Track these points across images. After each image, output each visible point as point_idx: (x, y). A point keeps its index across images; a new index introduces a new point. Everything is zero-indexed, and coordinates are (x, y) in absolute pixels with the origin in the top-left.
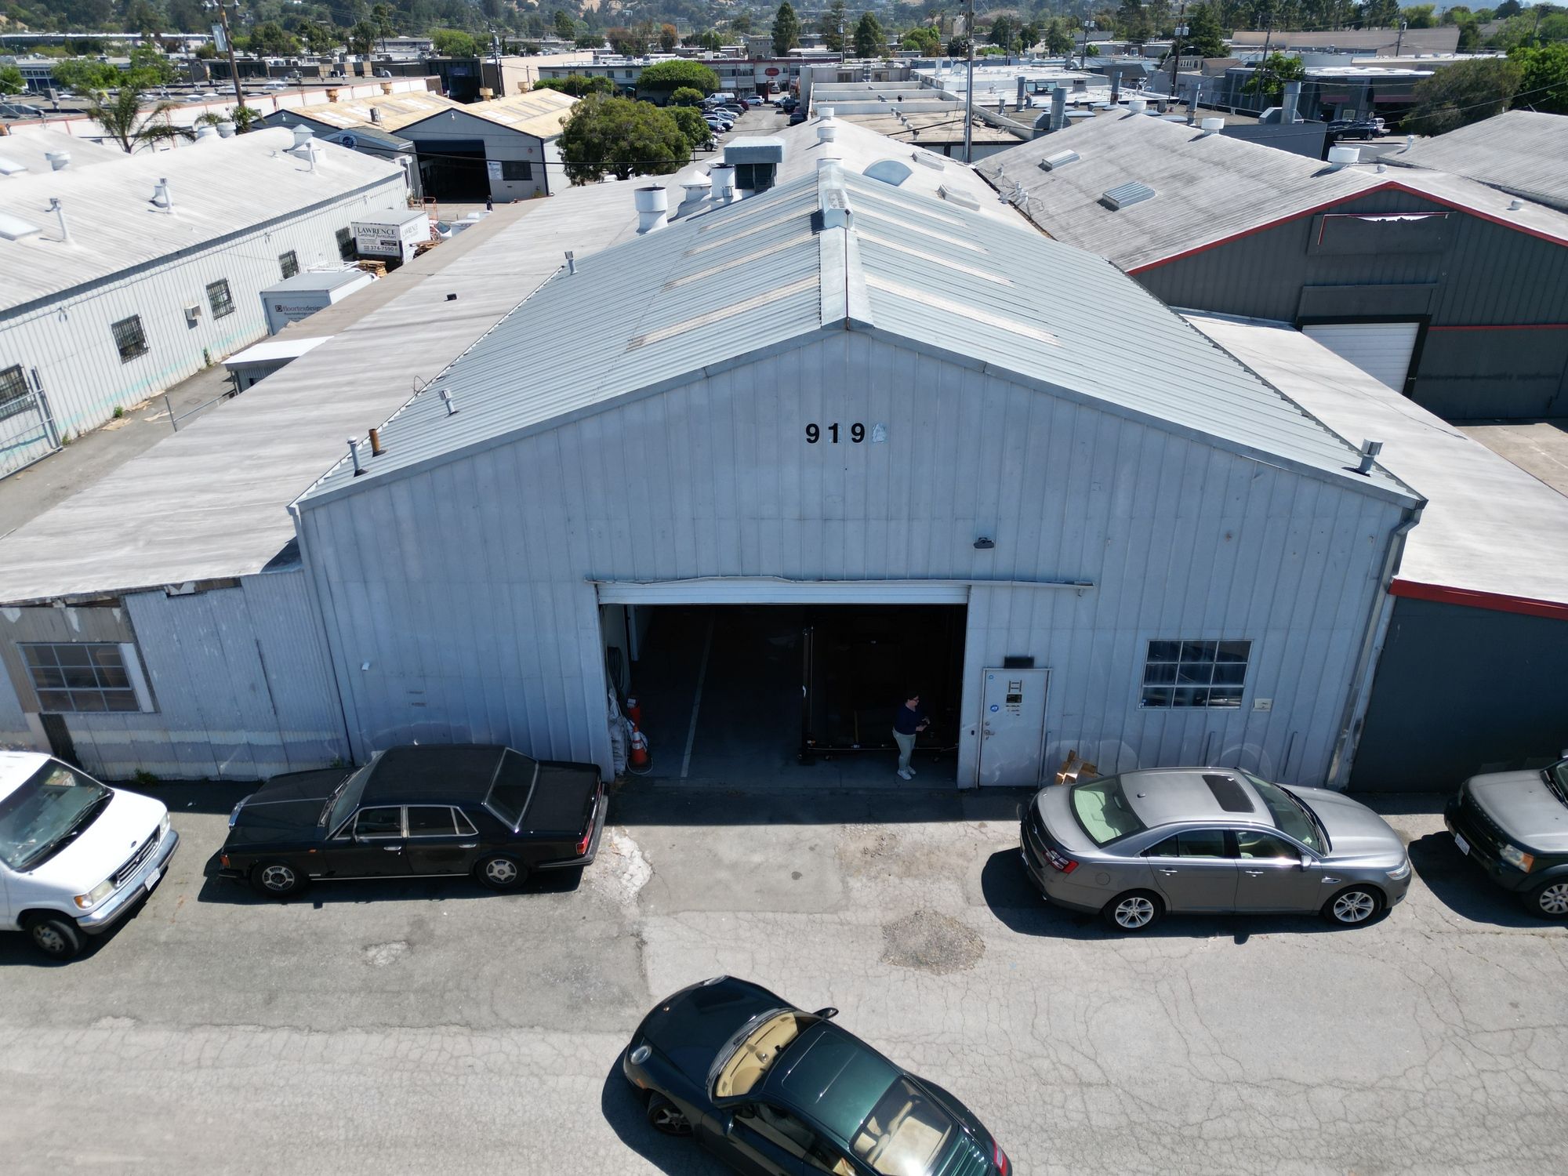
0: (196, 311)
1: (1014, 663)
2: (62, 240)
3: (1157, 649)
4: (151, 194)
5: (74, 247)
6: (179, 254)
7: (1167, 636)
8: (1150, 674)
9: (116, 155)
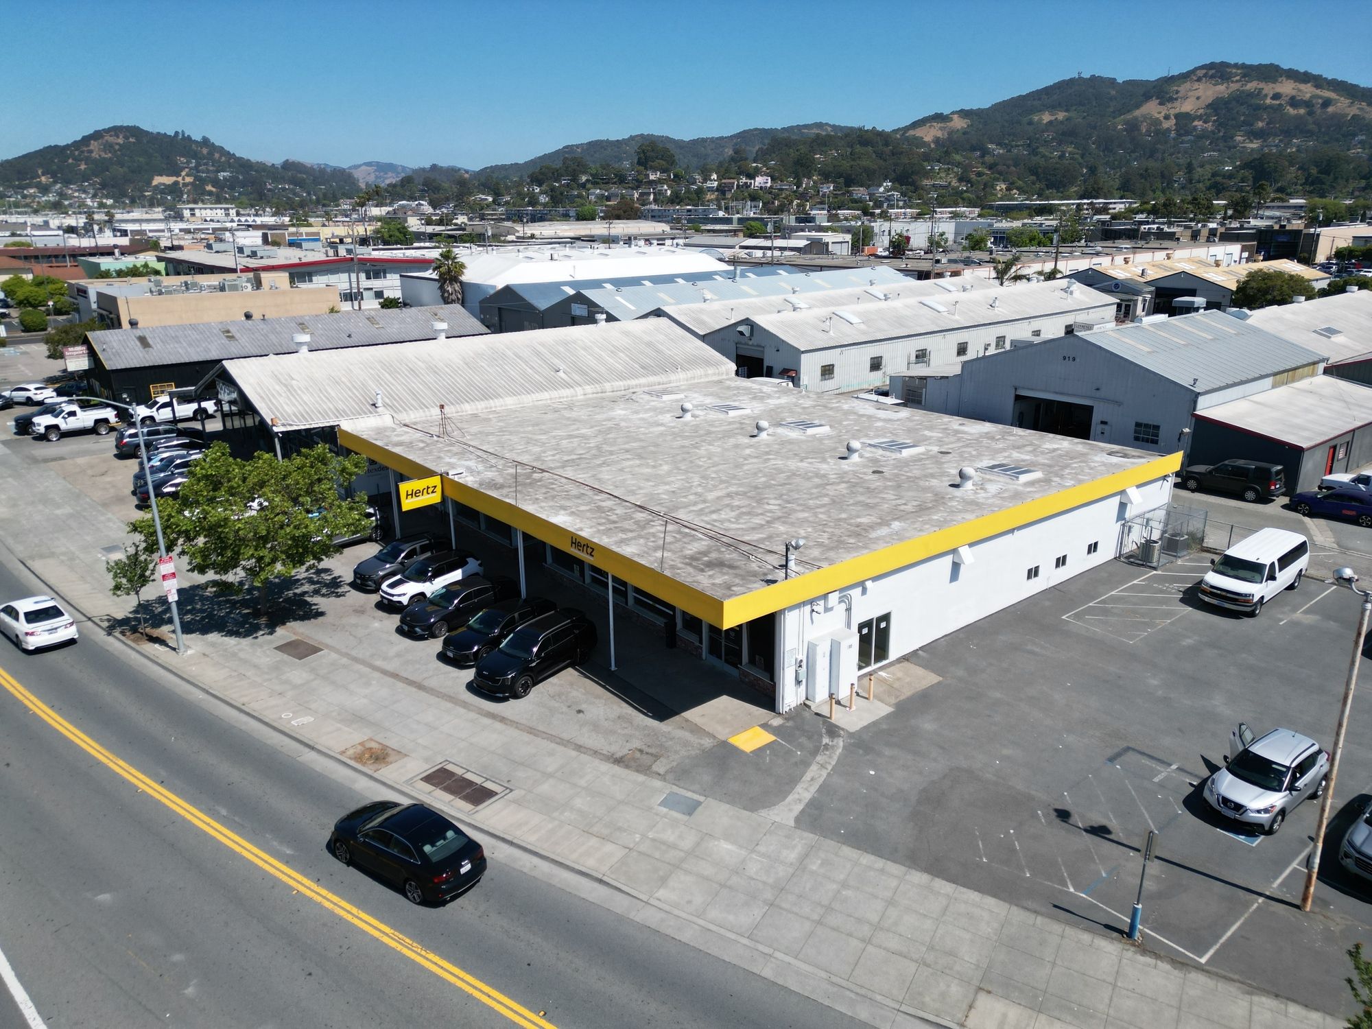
0: (989, 345)
1: (1104, 423)
2: (954, 314)
3: (1138, 425)
4: (991, 302)
5: (957, 317)
6: (990, 324)
7: (1140, 421)
8: (1136, 432)
9: (995, 287)
